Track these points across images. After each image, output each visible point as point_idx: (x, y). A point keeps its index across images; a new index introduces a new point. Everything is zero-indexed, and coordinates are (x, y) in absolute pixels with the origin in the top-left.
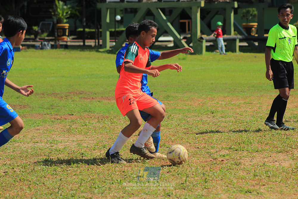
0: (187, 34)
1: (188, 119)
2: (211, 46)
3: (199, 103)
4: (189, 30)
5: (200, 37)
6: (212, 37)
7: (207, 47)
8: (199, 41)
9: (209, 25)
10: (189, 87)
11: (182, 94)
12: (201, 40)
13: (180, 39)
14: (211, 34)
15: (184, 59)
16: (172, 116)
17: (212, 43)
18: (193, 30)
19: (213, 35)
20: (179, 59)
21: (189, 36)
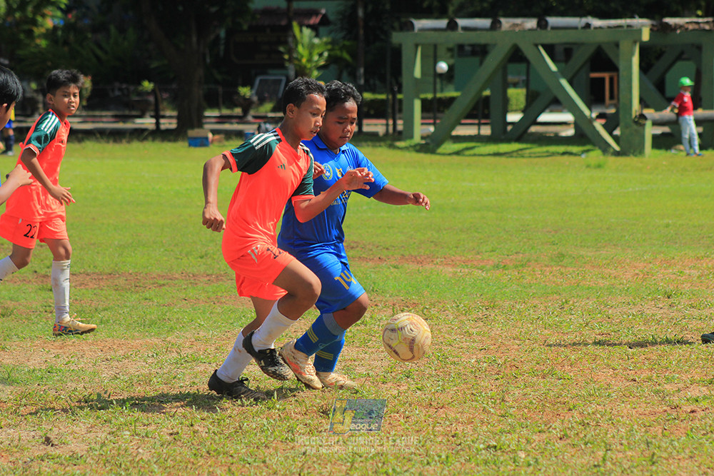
0: (607, 107)
1: (610, 311)
2: (663, 134)
3: (637, 271)
4: (612, 97)
5: (638, 114)
6: (668, 113)
7: (655, 137)
8: (636, 123)
9: (660, 86)
10: (611, 233)
11: (595, 250)
12: (642, 121)
13: (589, 118)
14: (665, 108)
15: (599, 166)
16: (571, 302)
17: (666, 129)
18: (621, 96)
19: (669, 109)
20: (588, 166)
21: (612, 111)
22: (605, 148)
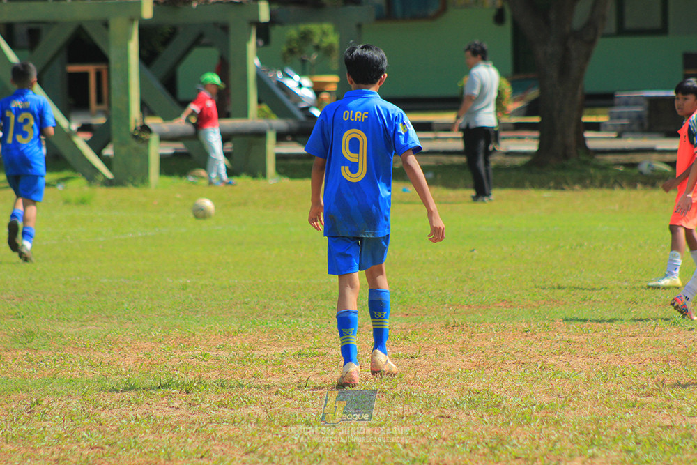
0: (94, 115)
1: (103, 415)
2: (177, 155)
3: (141, 355)
4: (100, 100)
5: (139, 124)
6: (181, 124)
7: (164, 159)
8: (136, 138)
9: (170, 84)
10: (103, 299)
11: (78, 324)
12: (144, 136)
13: (67, 131)
14: (179, 115)
15: (82, 202)
16: (45, 403)
17: (180, 146)
18: (113, 99)
19: (184, 117)
20: (67, 202)
21: (100, 120)
22: (91, 174)
